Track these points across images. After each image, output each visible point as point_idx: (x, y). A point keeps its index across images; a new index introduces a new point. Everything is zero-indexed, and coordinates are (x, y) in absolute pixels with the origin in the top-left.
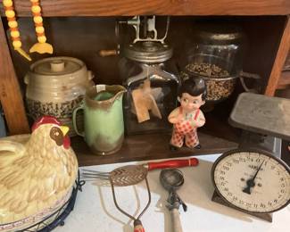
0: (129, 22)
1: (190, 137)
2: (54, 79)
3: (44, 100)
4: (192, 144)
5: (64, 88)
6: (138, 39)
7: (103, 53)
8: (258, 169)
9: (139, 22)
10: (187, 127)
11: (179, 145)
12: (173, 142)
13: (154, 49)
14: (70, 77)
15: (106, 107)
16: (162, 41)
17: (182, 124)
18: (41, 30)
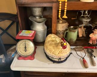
0: (81, 11)
1: (95, 41)
4: (95, 43)
5: (63, 27)
6: (82, 15)
7: (72, 19)
9: (83, 11)
10: (95, 38)
11: (91, 43)
12: (89, 42)
13: (87, 18)
16: (89, 16)
17: (93, 38)
18: (65, 13)
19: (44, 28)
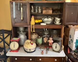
0: (44, 29)
2: (34, 35)
3: (32, 38)
5: (35, 37)
6: (45, 31)
7: (40, 33)
8: (56, 45)
12: (49, 45)
14: (36, 35)
15: (40, 39)
16: (48, 31)
18: (34, 30)
19: (25, 37)
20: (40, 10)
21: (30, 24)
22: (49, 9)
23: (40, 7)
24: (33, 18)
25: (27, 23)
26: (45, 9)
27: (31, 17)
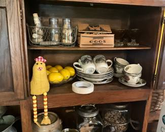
7: (67, 111)
16: (94, 106)
20: (68, 32)
21: (28, 95)
22: (102, 30)
23: (67, 21)
24: (43, 66)
25: (12, 89)
26: (89, 29)
27: (32, 63)
